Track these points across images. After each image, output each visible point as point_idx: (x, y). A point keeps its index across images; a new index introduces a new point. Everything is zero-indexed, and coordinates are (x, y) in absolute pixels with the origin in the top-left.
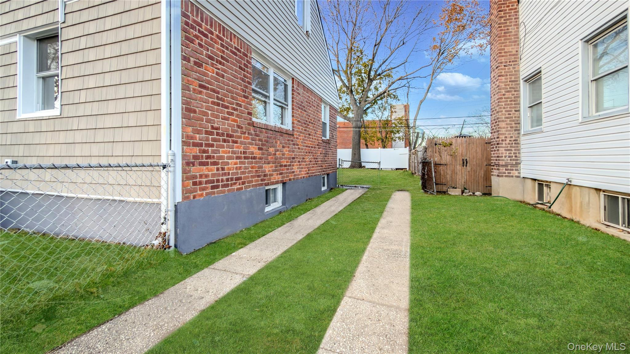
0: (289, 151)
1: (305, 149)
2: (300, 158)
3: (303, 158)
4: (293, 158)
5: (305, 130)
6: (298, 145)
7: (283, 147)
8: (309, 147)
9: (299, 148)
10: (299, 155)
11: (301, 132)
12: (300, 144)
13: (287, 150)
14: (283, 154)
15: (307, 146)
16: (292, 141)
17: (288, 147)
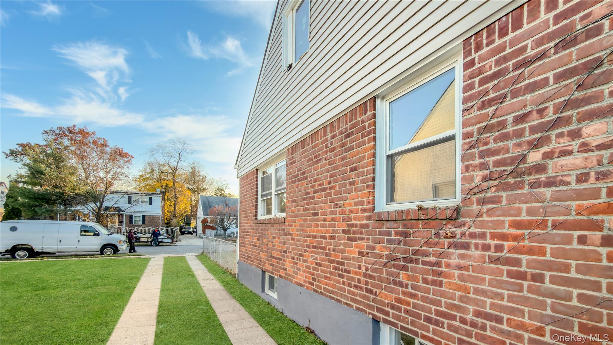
0: (280, 242)
1: (305, 241)
2: (296, 254)
3: (302, 256)
4: (285, 252)
5: (306, 210)
6: (290, 234)
7: (274, 238)
8: (315, 237)
9: (293, 239)
10: (293, 249)
11: (296, 216)
12: (295, 234)
13: (277, 241)
14: (274, 246)
15: (309, 236)
16: (284, 230)
17: (279, 238)
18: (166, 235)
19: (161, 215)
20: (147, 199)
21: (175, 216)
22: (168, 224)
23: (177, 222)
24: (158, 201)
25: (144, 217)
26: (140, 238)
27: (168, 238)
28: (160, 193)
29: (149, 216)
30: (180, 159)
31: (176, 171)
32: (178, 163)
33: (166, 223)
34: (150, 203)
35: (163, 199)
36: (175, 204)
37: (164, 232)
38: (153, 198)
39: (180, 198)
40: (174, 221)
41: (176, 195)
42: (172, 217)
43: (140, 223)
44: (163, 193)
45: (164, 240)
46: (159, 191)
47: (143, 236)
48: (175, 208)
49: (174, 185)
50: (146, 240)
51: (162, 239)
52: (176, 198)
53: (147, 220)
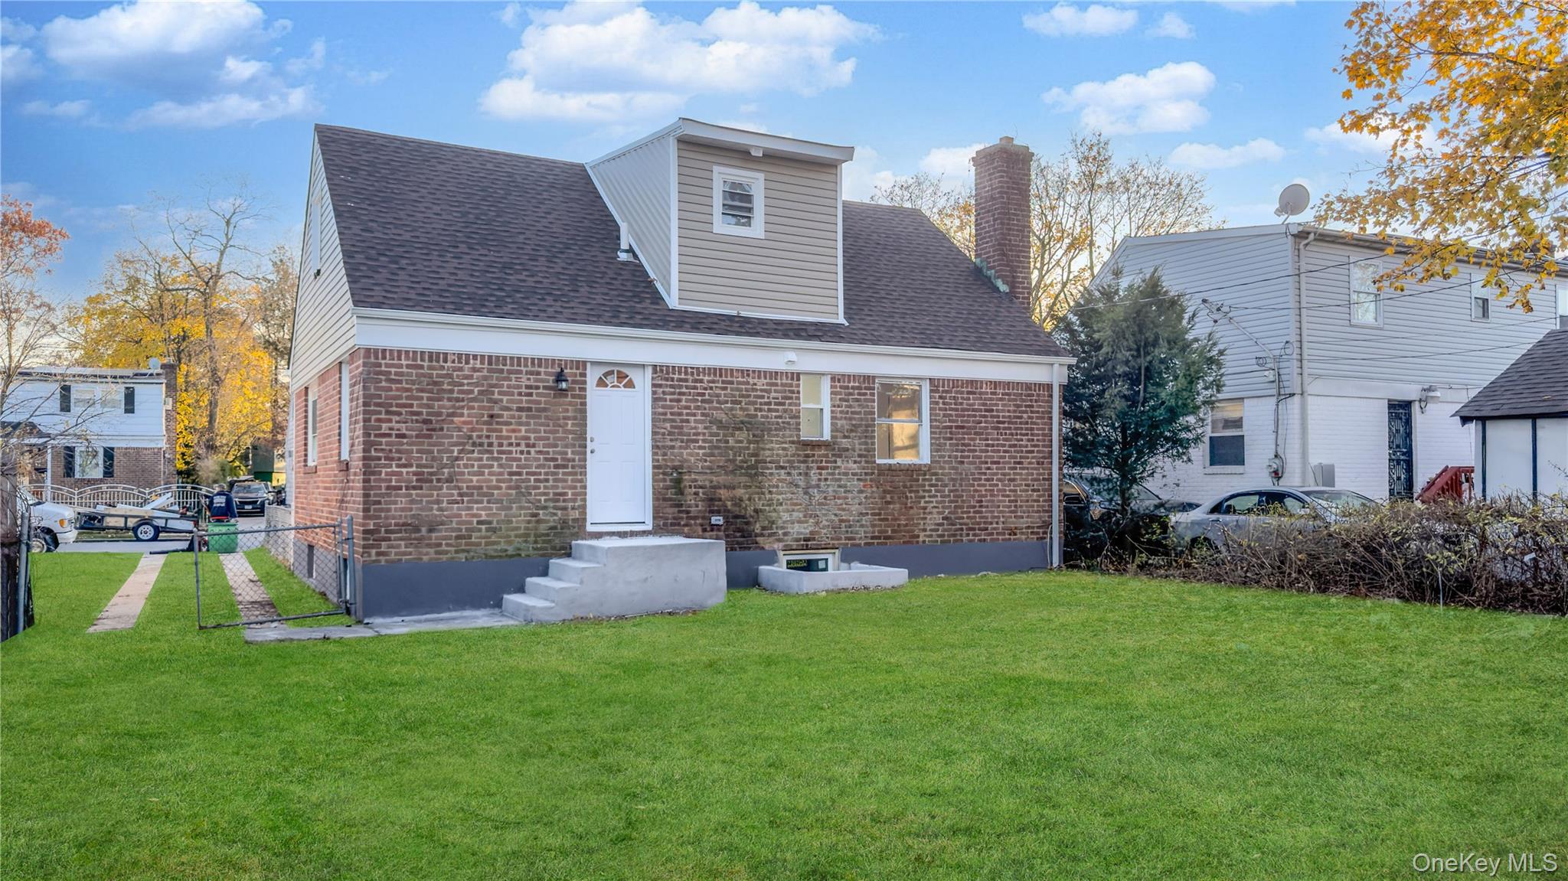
18: (176, 508)
19: (163, 444)
20: (118, 392)
21: (211, 447)
22: (188, 474)
23: (217, 468)
24: (153, 398)
25: (109, 454)
26: (103, 516)
27: (183, 516)
28: (159, 371)
29: (126, 451)
30: (228, 240)
31: (216, 283)
32: (222, 253)
33: (180, 473)
34: (130, 408)
35: (171, 388)
36: (213, 404)
37: (172, 500)
38: (138, 389)
39: (232, 381)
40: (209, 465)
41: (214, 371)
42: (202, 452)
43: (98, 473)
44: (170, 369)
45: (172, 524)
46: (155, 365)
47: (112, 511)
48: (212, 418)
49: (209, 332)
50: (120, 523)
51: (167, 519)
52: (217, 381)
53: (118, 459)
